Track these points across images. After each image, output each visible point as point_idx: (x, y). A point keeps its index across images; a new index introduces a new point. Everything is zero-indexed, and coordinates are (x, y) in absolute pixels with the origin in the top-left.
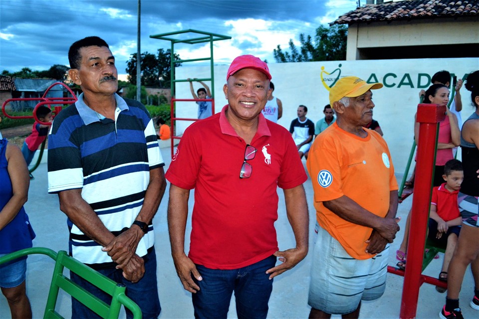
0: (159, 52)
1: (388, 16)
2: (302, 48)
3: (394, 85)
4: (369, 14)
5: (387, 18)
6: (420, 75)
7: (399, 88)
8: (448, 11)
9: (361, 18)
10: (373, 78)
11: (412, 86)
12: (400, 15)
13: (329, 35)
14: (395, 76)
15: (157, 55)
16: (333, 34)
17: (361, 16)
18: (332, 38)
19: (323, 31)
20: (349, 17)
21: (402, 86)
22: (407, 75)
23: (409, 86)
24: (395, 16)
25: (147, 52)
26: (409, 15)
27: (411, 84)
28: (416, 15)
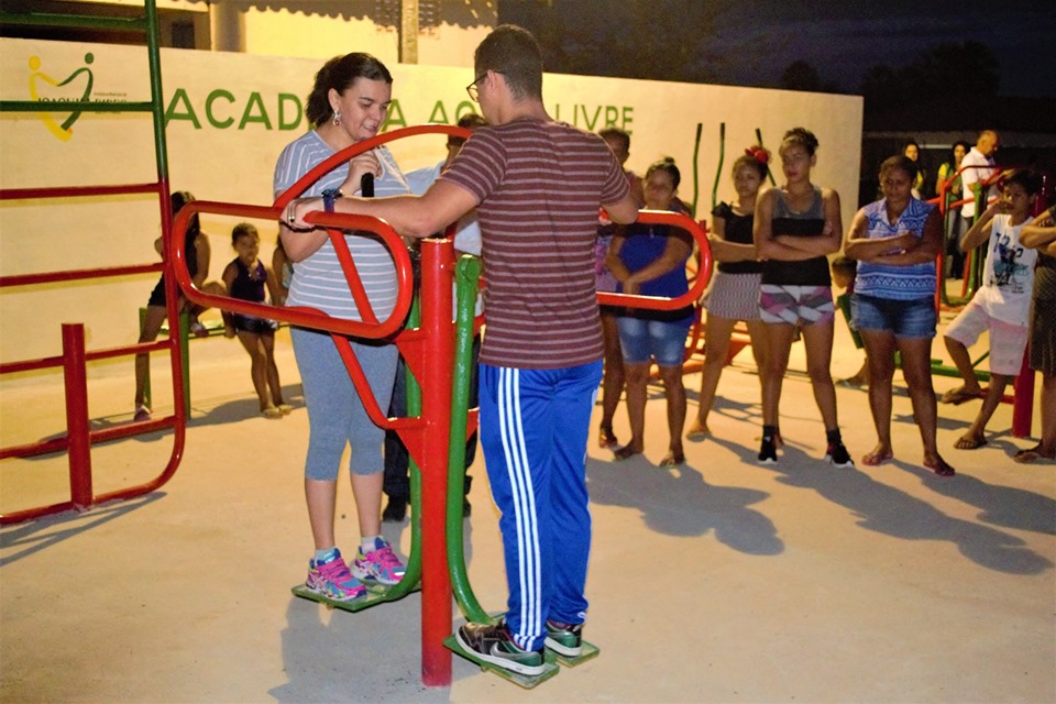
3: (230, 121)
6: (282, 97)
7: (241, 131)
10: (181, 100)
11: (269, 127)
14: (231, 99)
21: (248, 125)
22: (256, 97)
23: (263, 125)
27: (264, 118)
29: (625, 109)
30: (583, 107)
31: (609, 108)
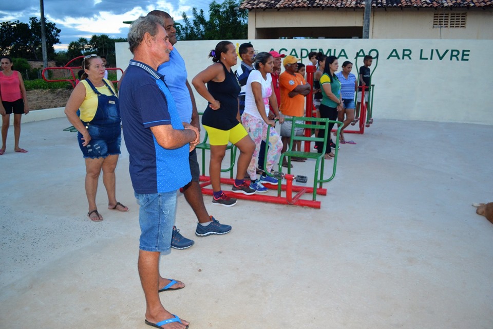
0: (31, 21)
1: (278, 6)
2: (194, 21)
4: (264, 3)
5: (277, 7)
6: (302, 50)
8: (318, 4)
9: (258, 6)
12: (286, 5)
13: (221, 10)
14: (286, 50)
15: (30, 25)
16: (225, 9)
17: (258, 4)
18: (224, 12)
19: (216, 6)
20: (249, 5)
22: (294, 50)
24: (282, 6)
25: (18, 21)
26: (292, 5)
28: (296, 5)
29: (464, 51)
30: (437, 51)
31: (453, 51)
